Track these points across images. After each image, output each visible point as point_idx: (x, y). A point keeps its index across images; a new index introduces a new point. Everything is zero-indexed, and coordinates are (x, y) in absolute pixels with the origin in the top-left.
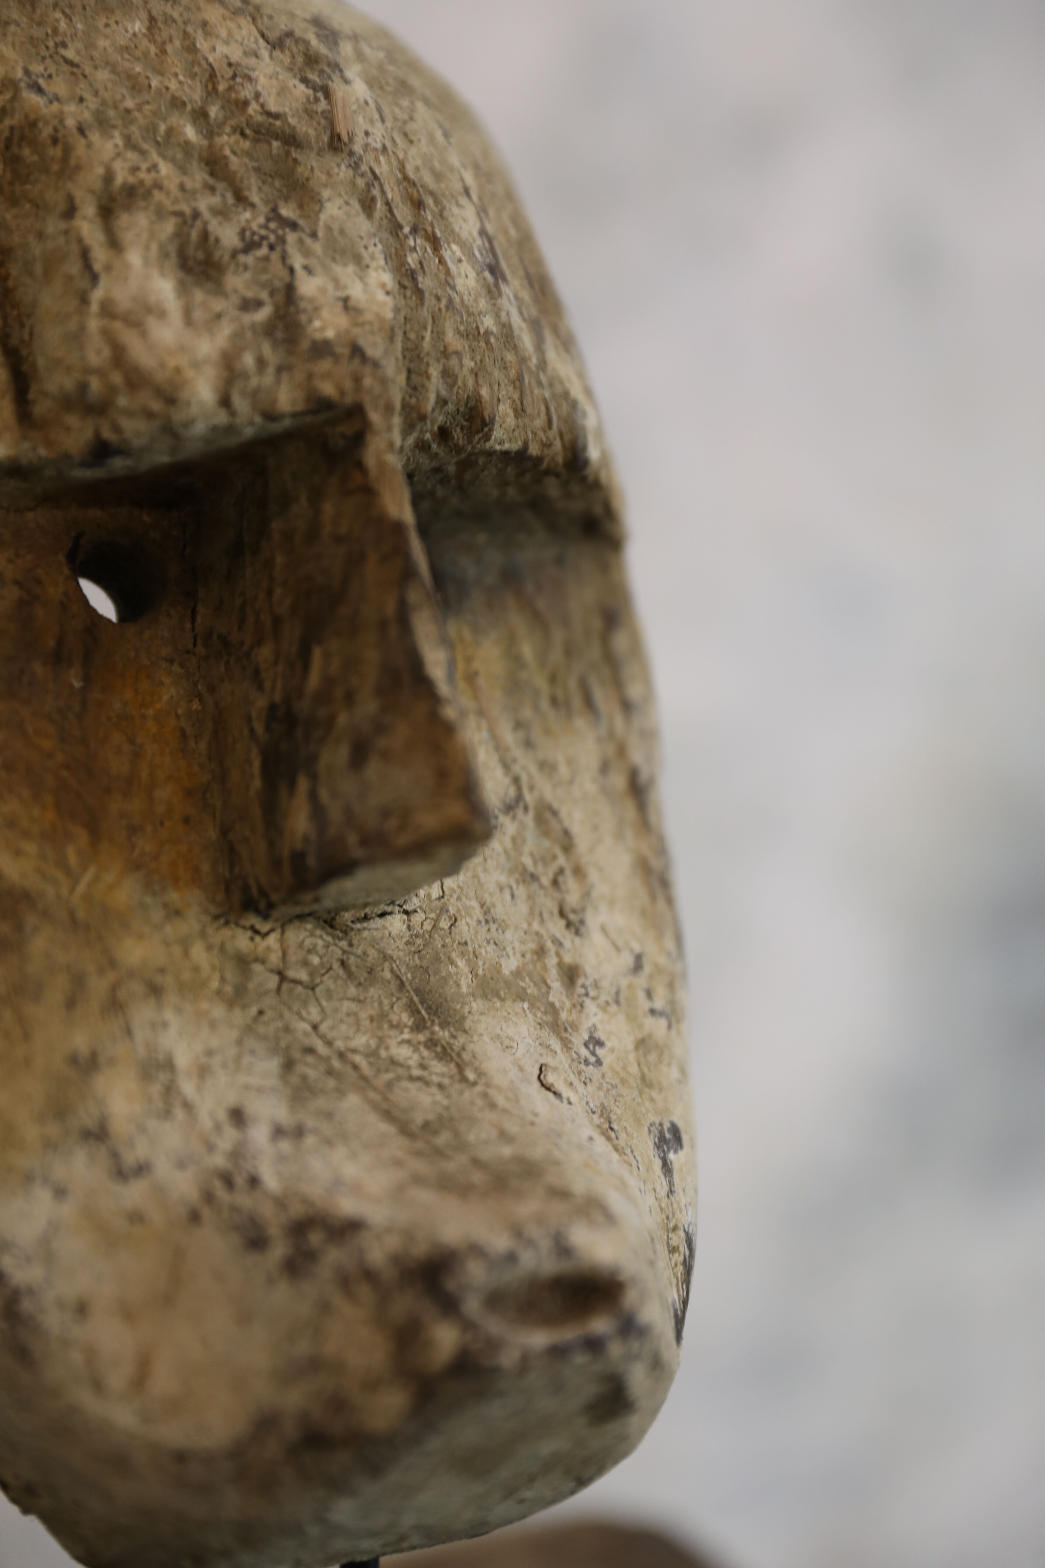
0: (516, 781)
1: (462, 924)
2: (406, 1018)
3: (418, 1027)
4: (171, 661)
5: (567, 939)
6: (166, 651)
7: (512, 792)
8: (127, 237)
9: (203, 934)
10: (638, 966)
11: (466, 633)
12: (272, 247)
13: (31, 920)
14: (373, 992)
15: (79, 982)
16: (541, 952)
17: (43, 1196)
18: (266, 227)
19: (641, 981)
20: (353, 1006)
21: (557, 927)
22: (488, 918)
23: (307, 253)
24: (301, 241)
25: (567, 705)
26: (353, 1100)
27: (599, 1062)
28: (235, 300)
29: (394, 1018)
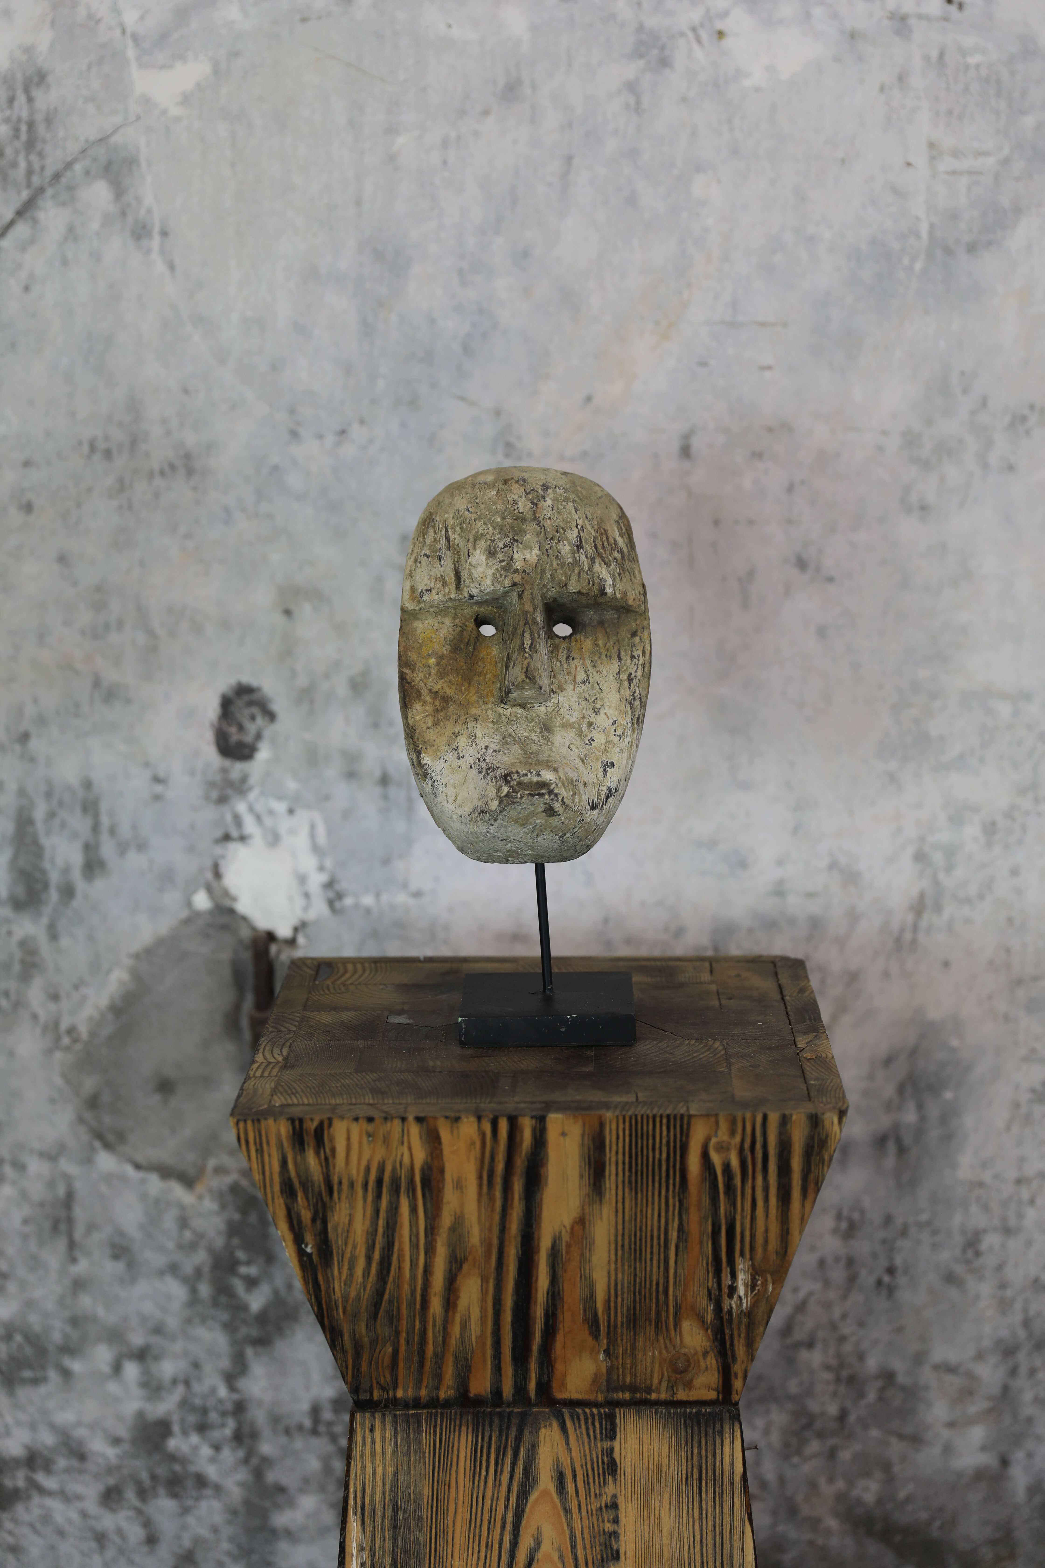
0: (588, 676)
1: (562, 710)
2: (539, 730)
3: (541, 732)
4: (496, 645)
5: (593, 715)
6: (495, 643)
7: (586, 678)
8: (477, 546)
9: (492, 709)
10: (614, 723)
11: (582, 638)
12: (510, 547)
13: (451, 703)
14: (532, 724)
15: (459, 717)
16: (583, 717)
17: (442, 761)
18: (510, 542)
19: (614, 727)
20: (526, 727)
21: (591, 712)
22: (570, 709)
23: (518, 547)
24: (518, 545)
25: (610, 657)
26: (517, 746)
27: (591, 745)
28: (498, 560)
29: (535, 730)
